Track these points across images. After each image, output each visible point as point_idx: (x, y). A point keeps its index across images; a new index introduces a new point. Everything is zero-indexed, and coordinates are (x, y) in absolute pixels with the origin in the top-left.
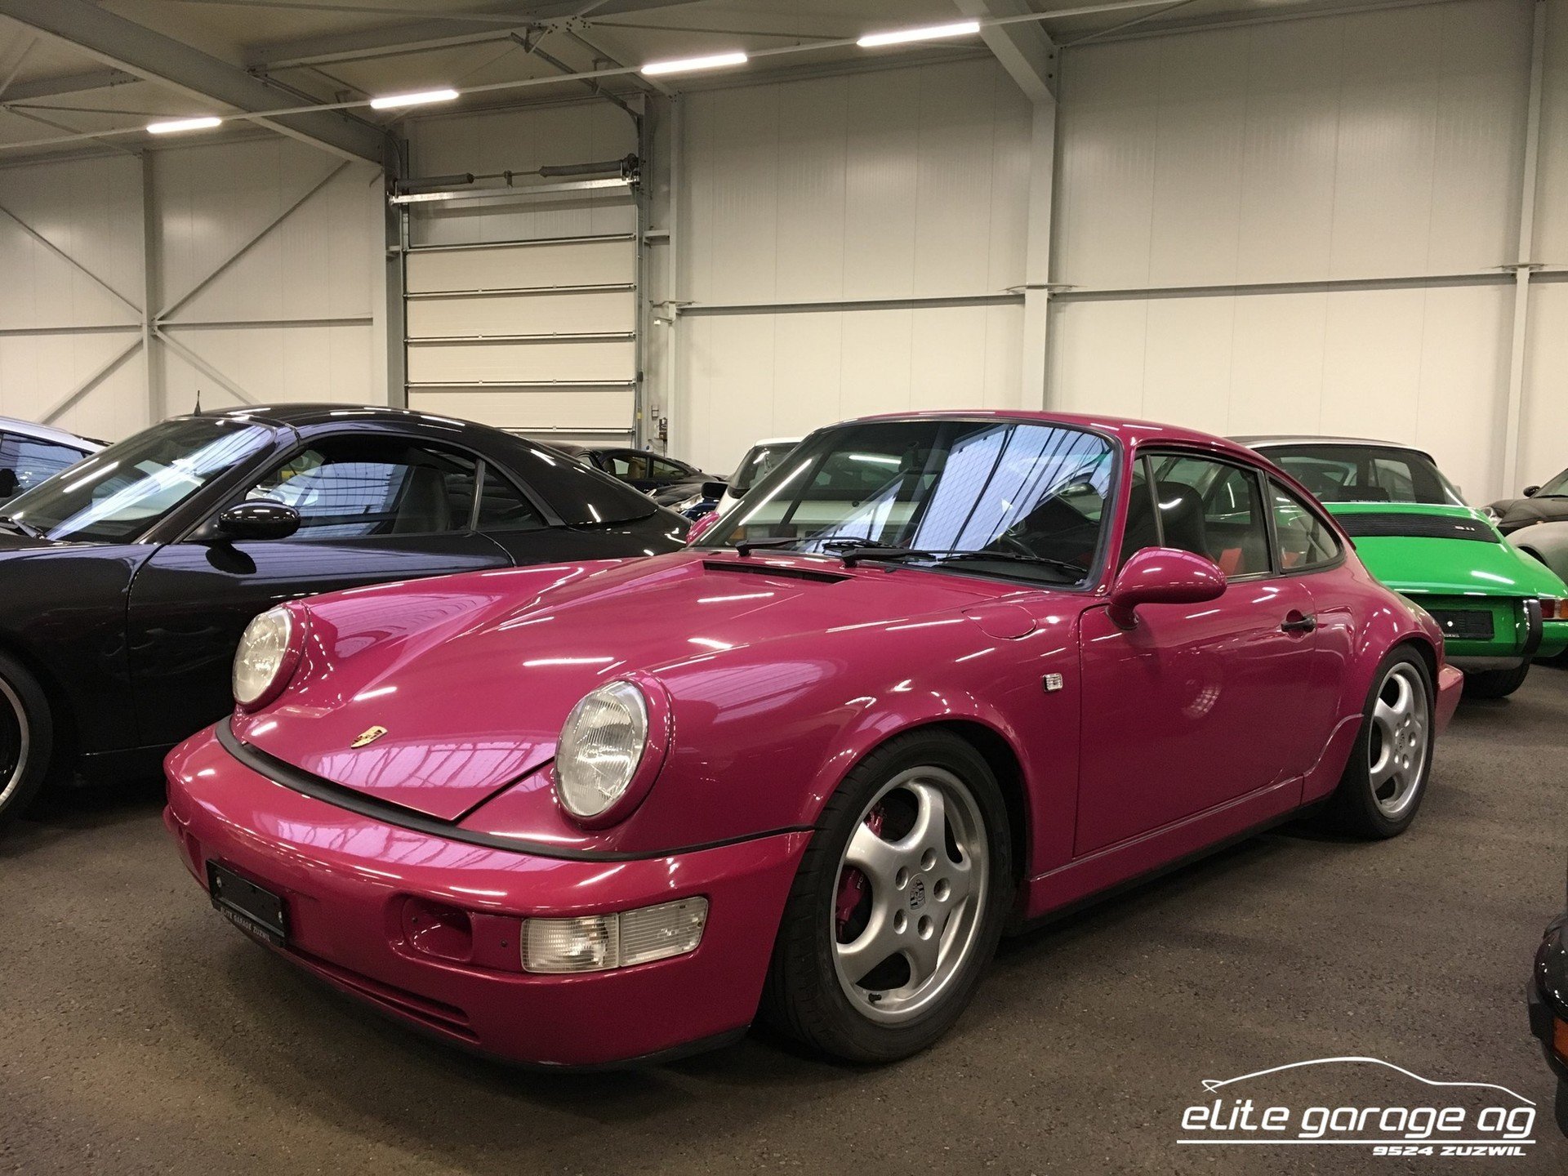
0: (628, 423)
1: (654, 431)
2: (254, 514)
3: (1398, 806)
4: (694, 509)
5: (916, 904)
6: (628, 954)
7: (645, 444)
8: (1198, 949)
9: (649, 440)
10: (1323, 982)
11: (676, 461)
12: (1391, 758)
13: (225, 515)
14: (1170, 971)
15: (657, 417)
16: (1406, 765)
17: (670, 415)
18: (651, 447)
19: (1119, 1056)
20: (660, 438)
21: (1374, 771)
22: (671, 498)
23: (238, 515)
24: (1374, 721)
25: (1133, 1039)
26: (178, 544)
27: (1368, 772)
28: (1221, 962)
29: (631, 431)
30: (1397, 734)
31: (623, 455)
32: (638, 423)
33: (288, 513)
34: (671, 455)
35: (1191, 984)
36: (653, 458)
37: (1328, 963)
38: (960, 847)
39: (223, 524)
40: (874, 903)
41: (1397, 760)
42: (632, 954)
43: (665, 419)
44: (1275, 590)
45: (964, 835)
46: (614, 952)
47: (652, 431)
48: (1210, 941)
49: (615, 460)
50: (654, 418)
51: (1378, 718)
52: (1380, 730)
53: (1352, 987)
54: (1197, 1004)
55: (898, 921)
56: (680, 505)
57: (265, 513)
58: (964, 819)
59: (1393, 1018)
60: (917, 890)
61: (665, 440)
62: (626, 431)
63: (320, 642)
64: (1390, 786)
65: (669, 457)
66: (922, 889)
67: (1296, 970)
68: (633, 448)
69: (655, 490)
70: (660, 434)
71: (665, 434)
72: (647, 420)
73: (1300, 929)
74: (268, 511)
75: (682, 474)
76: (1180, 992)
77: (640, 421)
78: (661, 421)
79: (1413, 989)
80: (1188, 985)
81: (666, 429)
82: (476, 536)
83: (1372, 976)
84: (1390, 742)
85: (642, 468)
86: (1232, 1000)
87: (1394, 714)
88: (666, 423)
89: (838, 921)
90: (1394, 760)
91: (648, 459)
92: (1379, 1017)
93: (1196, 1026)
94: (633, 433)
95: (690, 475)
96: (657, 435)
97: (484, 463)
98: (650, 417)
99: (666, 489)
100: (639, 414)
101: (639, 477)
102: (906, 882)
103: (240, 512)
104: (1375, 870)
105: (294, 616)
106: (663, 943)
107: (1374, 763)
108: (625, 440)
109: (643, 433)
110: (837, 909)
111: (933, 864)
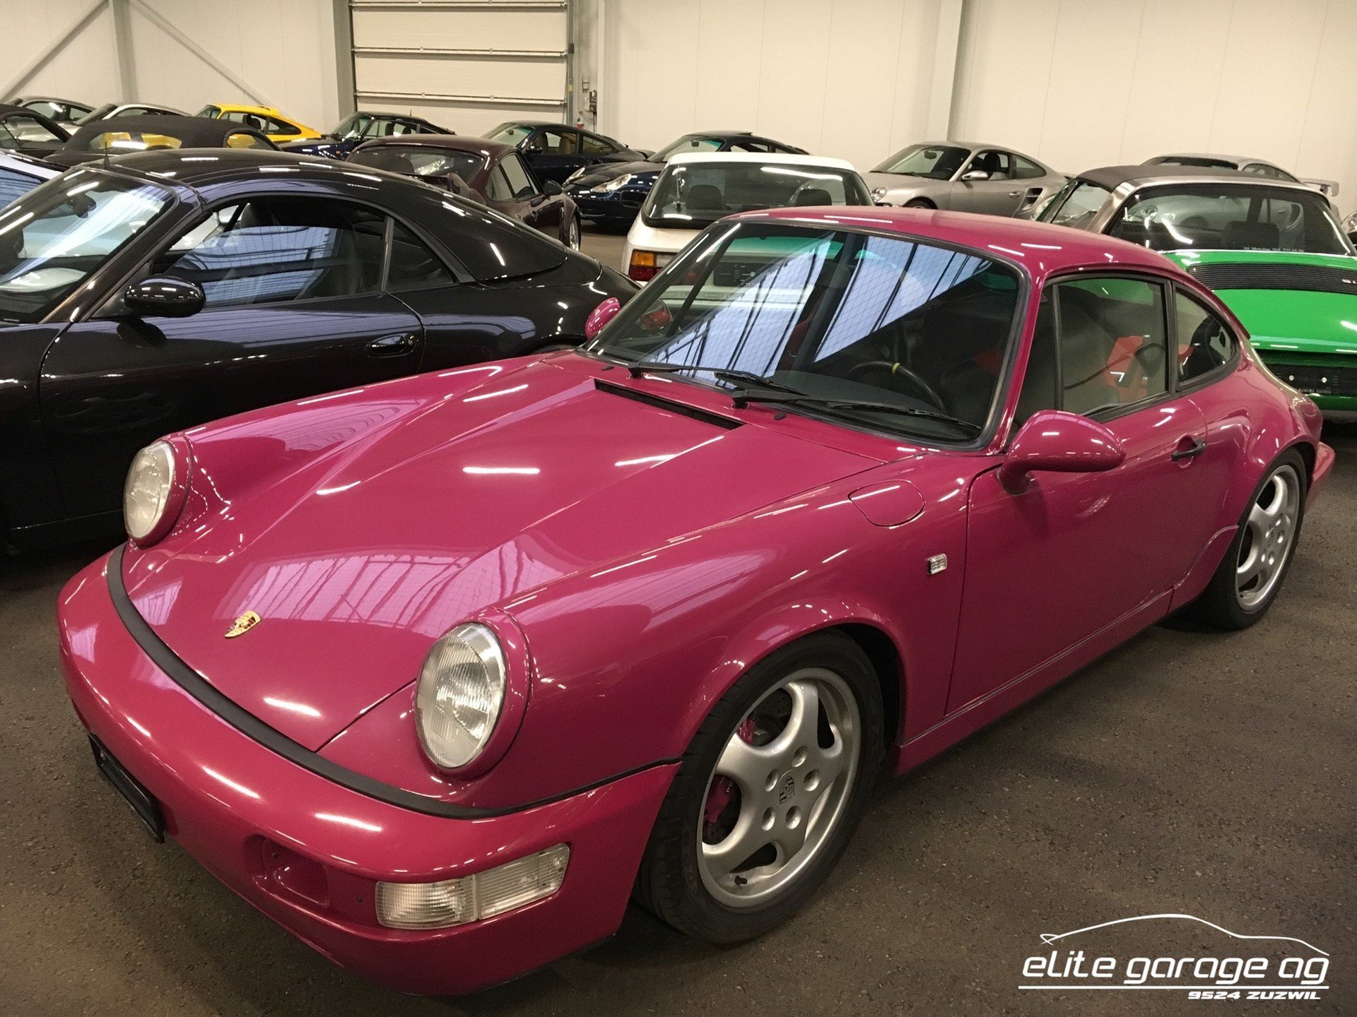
0: (559, 95)
1: (584, 103)
2: (163, 293)
3: (1257, 597)
4: (619, 190)
5: (785, 798)
6: (487, 905)
7: (576, 115)
8: (1057, 780)
9: (581, 113)
10: (1174, 828)
11: (605, 137)
12: (1259, 558)
13: (133, 291)
14: (1028, 811)
15: (587, 90)
16: (1271, 561)
17: (600, 87)
18: (582, 119)
19: (973, 931)
20: (590, 111)
21: (1241, 570)
22: (602, 178)
23: (146, 292)
24: (1248, 526)
25: (988, 907)
26: (86, 321)
27: (1235, 570)
28: (1078, 798)
29: (563, 103)
30: (1267, 534)
31: (555, 129)
32: (570, 95)
33: (192, 293)
34: (600, 130)
35: (1048, 830)
36: (583, 134)
37: (1181, 802)
38: (833, 728)
39: (130, 302)
40: (743, 804)
41: (1263, 558)
42: (490, 903)
43: (595, 91)
44: (1172, 410)
45: (837, 716)
46: (472, 908)
47: (582, 103)
48: (1070, 770)
49: (547, 134)
50: (585, 90)
51: (1252, 523)
52: (1252, 534)
53: (1202, 836)
54: (1052, 857)
55: (767, 817)
56: (606, 186)
57: (171, 292)
58: (838, 705)
59: (1239, 881)
60: (787, 785)
61: (595, 113)
62: (558, 103)
63: (208, 474)
64: (1253, 582)
65: (598, 133)
66: (793, 783)
67: (1150, 810)
68: (565, 123)
69: (583, 169)
70: (591, 106)
71: (595, 107)
72: (578, 92)
73: (1155, 753)
74: (174, 290)
75: (610, 150)
76: (1037, 840)
77: (571, 93)
78: (591, 93)
79: (1260, 841)
80: (1044, 830)
81: (596, 102)
82: (387, 297)
83: (1221, 822)
84: (1260, 544)
85: (572, 142)
86: (1086, 853)
87: (1267, 516)
88: (596, 96)
89: (706, 823)
90: (1260, 559)
91: (579, 135)
92: (1226, 880)
93: (1049, 888)
94: (565, 105)
95: (617, 151)
96: (587, 107)
97: (393, 221)
98: (581, 89)
99: (596, 168)
100: (570, 86)
101: (569, 153)
102: (775, 783)
103: (148, 289)
104: (1230, 671)
105: (177, 450)
106: (522, 890)
107: (1241, 564)
108: (557, 112)
109: (574, 106)
110: (706, 812)
111: (803, 760)
